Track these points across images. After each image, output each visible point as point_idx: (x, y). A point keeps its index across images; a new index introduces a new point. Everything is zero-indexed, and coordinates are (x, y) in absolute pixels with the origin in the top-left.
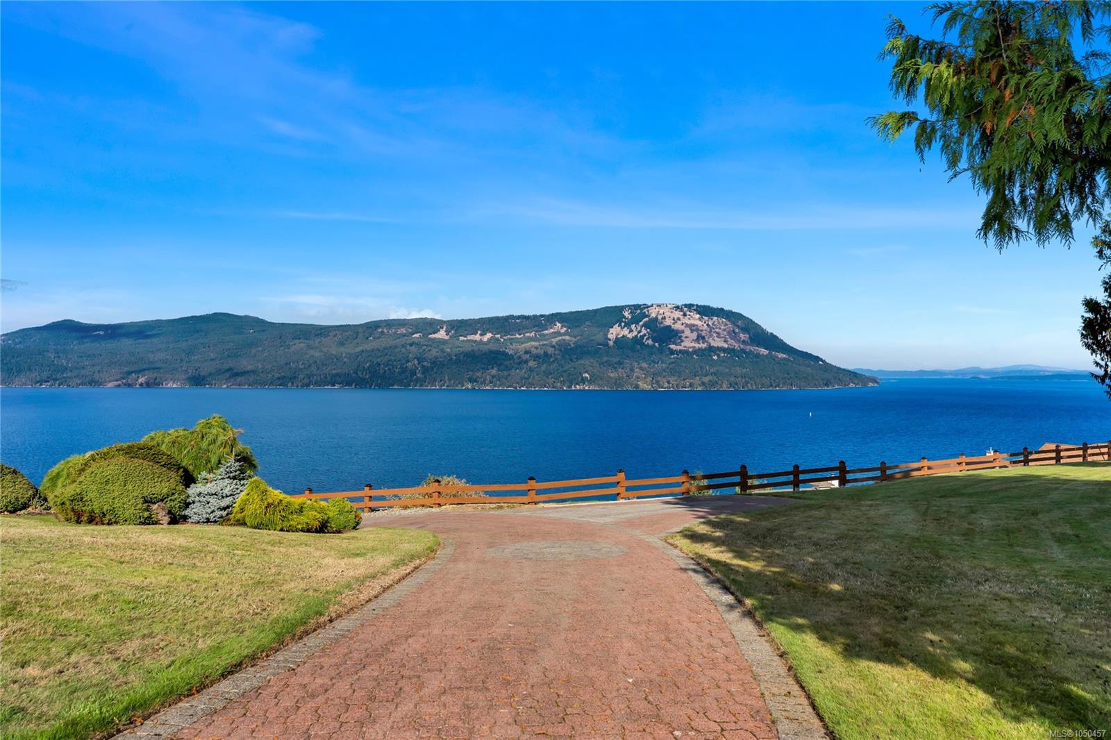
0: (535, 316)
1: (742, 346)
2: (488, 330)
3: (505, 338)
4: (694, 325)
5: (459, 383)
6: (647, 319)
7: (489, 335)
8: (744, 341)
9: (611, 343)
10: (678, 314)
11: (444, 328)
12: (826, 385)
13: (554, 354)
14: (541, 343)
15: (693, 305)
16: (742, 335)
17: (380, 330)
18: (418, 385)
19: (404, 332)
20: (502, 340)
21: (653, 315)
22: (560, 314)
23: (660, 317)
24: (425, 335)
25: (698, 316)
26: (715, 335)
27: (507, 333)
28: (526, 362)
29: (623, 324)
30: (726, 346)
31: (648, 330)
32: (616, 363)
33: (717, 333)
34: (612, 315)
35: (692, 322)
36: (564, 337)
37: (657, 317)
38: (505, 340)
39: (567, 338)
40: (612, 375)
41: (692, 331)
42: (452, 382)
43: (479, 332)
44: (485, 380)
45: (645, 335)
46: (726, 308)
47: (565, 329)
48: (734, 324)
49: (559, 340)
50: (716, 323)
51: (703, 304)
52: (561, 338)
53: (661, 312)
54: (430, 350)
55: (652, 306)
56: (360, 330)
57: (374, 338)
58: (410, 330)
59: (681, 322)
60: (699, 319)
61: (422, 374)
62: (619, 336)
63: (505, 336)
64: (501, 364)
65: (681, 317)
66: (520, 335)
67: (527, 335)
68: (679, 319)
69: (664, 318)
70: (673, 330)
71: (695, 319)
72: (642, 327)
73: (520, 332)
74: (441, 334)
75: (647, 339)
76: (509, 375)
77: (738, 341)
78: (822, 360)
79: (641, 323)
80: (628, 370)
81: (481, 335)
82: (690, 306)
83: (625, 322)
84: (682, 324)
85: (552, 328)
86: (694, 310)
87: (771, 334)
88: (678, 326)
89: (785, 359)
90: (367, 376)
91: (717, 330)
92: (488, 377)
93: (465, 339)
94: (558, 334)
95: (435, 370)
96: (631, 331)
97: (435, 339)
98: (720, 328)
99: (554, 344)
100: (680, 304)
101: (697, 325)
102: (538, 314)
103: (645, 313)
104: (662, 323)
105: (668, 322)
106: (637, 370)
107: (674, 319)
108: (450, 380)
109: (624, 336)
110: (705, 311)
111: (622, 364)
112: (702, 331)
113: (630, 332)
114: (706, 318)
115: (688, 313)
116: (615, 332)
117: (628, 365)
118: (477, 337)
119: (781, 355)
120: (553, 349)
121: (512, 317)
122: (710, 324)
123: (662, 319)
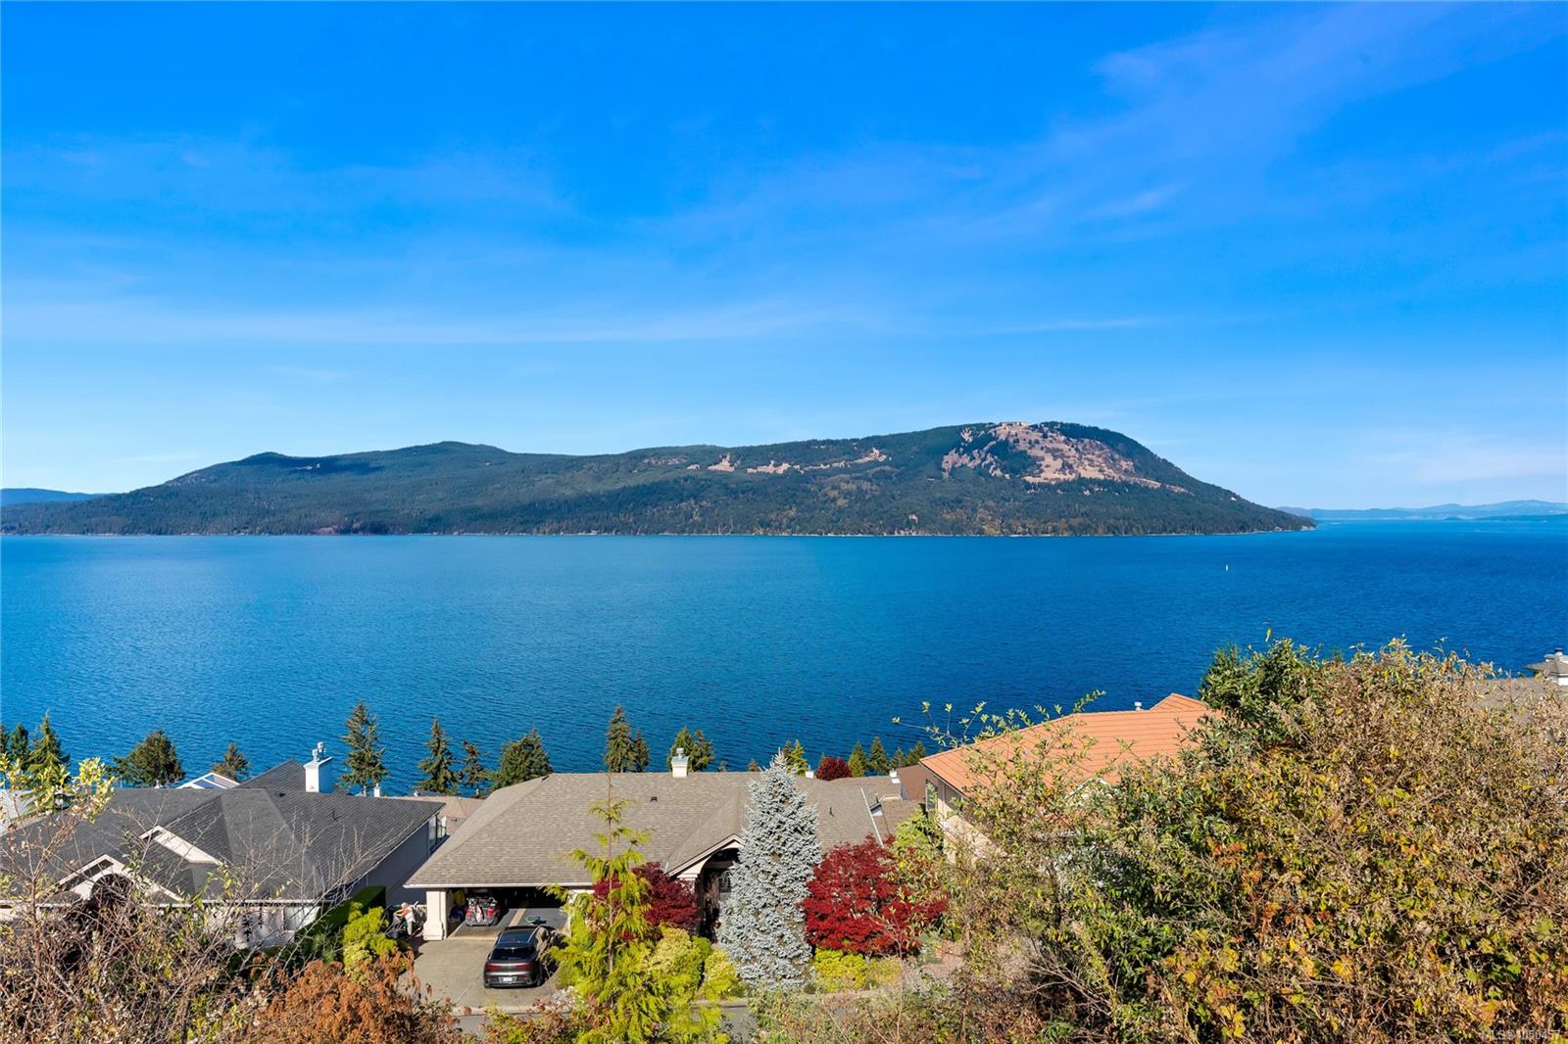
0: (845, 441)
1: (1124, 478)
2: (785, 460)
3: (806, 469)
4: (1058, 450)
5: (747, 528)
6: (994, 442)
7: (785, 466)
8: (1126, 471)
9: (946, 475)
10: (1035, 436)
11: (728, 458)
12: (1242, 529)
13: (871, 489)
14: (853, 475)
15: (1056, 423)
16: (1123, 463)
17: (646, 461)
18: (695, 530)
19: (677, 462)
20: (802, 472)
21: (1003, 437)
22: (878, 437)
23: (1011, 440)
24: (704, 467)
25: (1063, 438)
26: (1086, 463)
27: (809, 463)
28: (834, 500)
29: (961, 450)
30: (1102, 477)
31: (996, 457)
32: (953, 501)
33: (1089, 460)
34: (948, 439)
35: (1055, 445)
36: (883, 468)
37: (1007, 441)
38: (805, 472)
39: (887, 468)
40: (948, 517)
41: (1055, 458)
42: (739, 526)
43: (772, 462)
44: (781, 524)
45: (991, 464)
46: (1101, 427)
47: (884, 457)
48: (1112, 447)
49: (877, 472)
50: (1088, 447)
51: (1069, 422)
52: (879, 469)
53: (1013, 432)
54: (709, 486)
55: (1001, 425)
56: (622, 461)
57: (639, 471)
58: (684, 461)
59: (1040, 446)
60: (1065, 442)
61: (701, 516)
62: (956, 466)
63: (806, 466)
64: (801, 503)
65: (1040, 439)
66: (825, 465)
67: (835, 465)
68: (1037, 442)
69: (1017, 441)
70: (1029, 457)
71: (1059, 441)
72: (987, 453)
73: (826, 461)
74: (725, 466)
75: (995, 469)
76: (812, 517)
77: (1118, 470)
78: (1234, 495)
79: (986, 448)
80: (969, 511)
81: (775, 466)
82: (1051, 425)
83: (964, 447)
84: (1042, 449)
85: (867, 456)
86: (1058, 430)
87: (1165, 460)
88: (1036, 452)
89: (1183, 493)
90: (631, 520)
91: (1089, 456)
92: (784, 521)
93: (755, 471)
94: (876, 463)
95: (716, 511)
96: (973, 458)
97: (716, 471)
98: (1093, 454)
99: (870, 476)
100: (1038, 422)
101: (1062, 450)
102: (849, 438)
103: (991, 434)
104: (1014, 447)
105: (1022, 446)
106: (981, 510)
107: (1030, 443)
108: (735, 525)
109: (962, 465)
110: (1073, 432)
111: (960, 502)
112: (1069, 457)
113: (971, 460)
114: (1074, 441)
115: (1049, 434)
116: (950, 459)
117: (969, 504)
118: (770, 469)
119: (1177, 489)
120: (869, 483)
121: (814, 442)
122: (1080, 448)
123: (1015, 442)
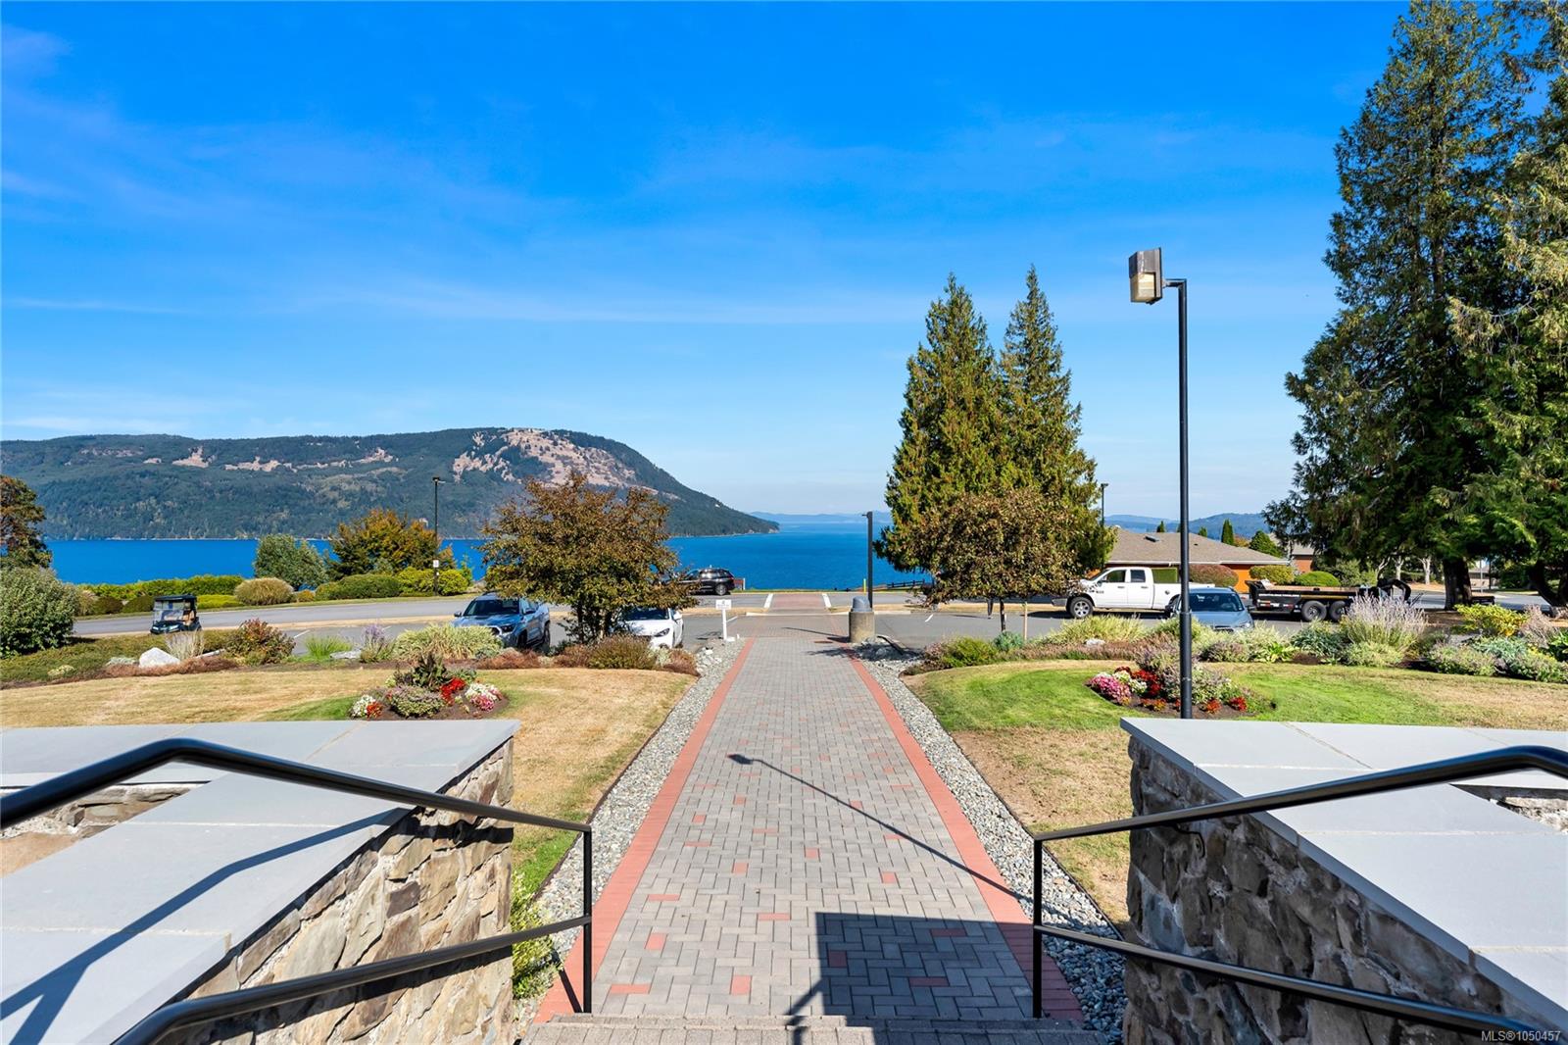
0: (345, 439)
1: (627, 485)
2: (273, 456)
3: (300, 467)
4: (567, 457)
5: (228, 532)
6: (506, 447)
7: (274, 464)
8: (629, 479)
9: (457, 478)
10: (546, 443)
11: (200, 451)
12: (724, 532)
13: (377, 492)
14: (356, 476)
15: (565, 432)
16: (626, 471)
17: (86, 452)
18: (157, 534)
19: (130, 455)
20: (295, 471)
21: (515, 443)
22: (383, 436)
23: (523, 446)
24: (167, 462)
25: (572, 446)
26: (593, 470)
27: (302, 461)
28: (334, 502)
29: (473, 453)
30: (607, 484)
31: (508, 462)
32: (465, 505)
33: (596, 468)
34: (457, 441)
35: (564, 453)
36: (389, 469)
37: (518, 447)
38: (299, 470)
39: (394, 469)
40: (460, 520)
41: (565, 464)
42: (216, 530)
43: (258, 459)
44: (270, 527)
45: (503, 468)
46: (607, 437)
47: (390, 457)
48: (617, 457)
49: (383, 473)
50: (595, 455)
51: (578, 431)
52: (385, 469)
53: (525, 439)
54: (177, 483)
55: (512, 430)
56: (48, 450)
57: (74, 463)
58: (140, 453)
59: (551, 453)
60: (574, 450)
61: (165, 518)
62: (468, 469)
63: (300, 465)
64: (296, 505)
65: (551, 447)
66: (323, 464)
67: (335, 464)
68: (548, 449)
69: (529, 447)
70: (541, 463)
71: (568, 449)
72: (501, 456)
73: (323, 460)
74: (195, 460)
75: (507, 474)
76: (309, 520)
77: (622, 478)
78: (718, 502)
79: (498, 453)
80: (482, 515)
81: (260, 463)
82: (561, 433)
83: (476, 451)
84: (553, 455)
85: (371, 456)
86: (567, 438)
87: (661, 470)
88: (546, 458)
89: (676, 500)
90: (65, 522)
91: (596, 464)
92: (274, 522)
93: (235, 468)
94: (381, 464)
95: (186, 512)
96: (485, 463)
97: (184, 466)
98: (600, 463)
99: (375, 477)
100: (548, 429)
101: (571, 458)
102: (350, 436)
103: (503, 439)
104: (526, 453)
105: (534, 452)
106: (494, 514)
107: (541, 449)
108: (212, 528)
109: (475, 469)
110: (581, 440)
111: (473, 505)
112: (578, 464)
113: (483, 464)
114: (582, 449)
115: (560, 442)
116: (462, 463)
117: (482, 507)
118: (255, 466)
119: (672, 497)
120: (374, 485)
121: (309, 438)
122: (588, 456)
123: (526, 448)
